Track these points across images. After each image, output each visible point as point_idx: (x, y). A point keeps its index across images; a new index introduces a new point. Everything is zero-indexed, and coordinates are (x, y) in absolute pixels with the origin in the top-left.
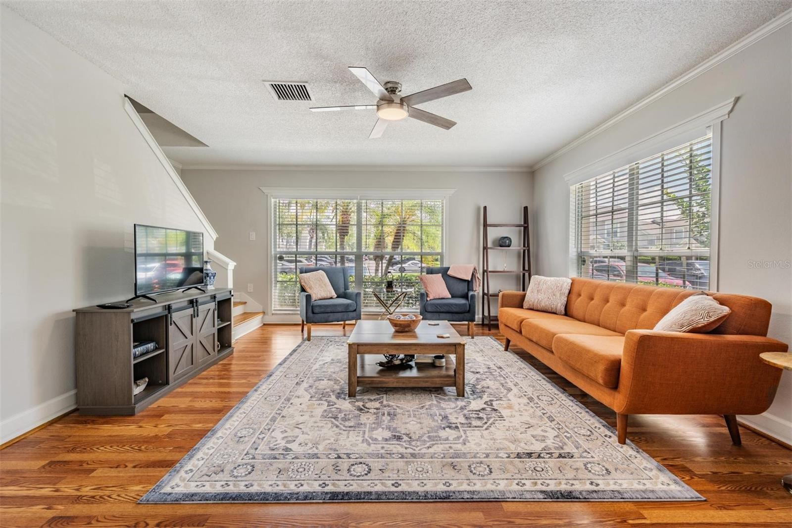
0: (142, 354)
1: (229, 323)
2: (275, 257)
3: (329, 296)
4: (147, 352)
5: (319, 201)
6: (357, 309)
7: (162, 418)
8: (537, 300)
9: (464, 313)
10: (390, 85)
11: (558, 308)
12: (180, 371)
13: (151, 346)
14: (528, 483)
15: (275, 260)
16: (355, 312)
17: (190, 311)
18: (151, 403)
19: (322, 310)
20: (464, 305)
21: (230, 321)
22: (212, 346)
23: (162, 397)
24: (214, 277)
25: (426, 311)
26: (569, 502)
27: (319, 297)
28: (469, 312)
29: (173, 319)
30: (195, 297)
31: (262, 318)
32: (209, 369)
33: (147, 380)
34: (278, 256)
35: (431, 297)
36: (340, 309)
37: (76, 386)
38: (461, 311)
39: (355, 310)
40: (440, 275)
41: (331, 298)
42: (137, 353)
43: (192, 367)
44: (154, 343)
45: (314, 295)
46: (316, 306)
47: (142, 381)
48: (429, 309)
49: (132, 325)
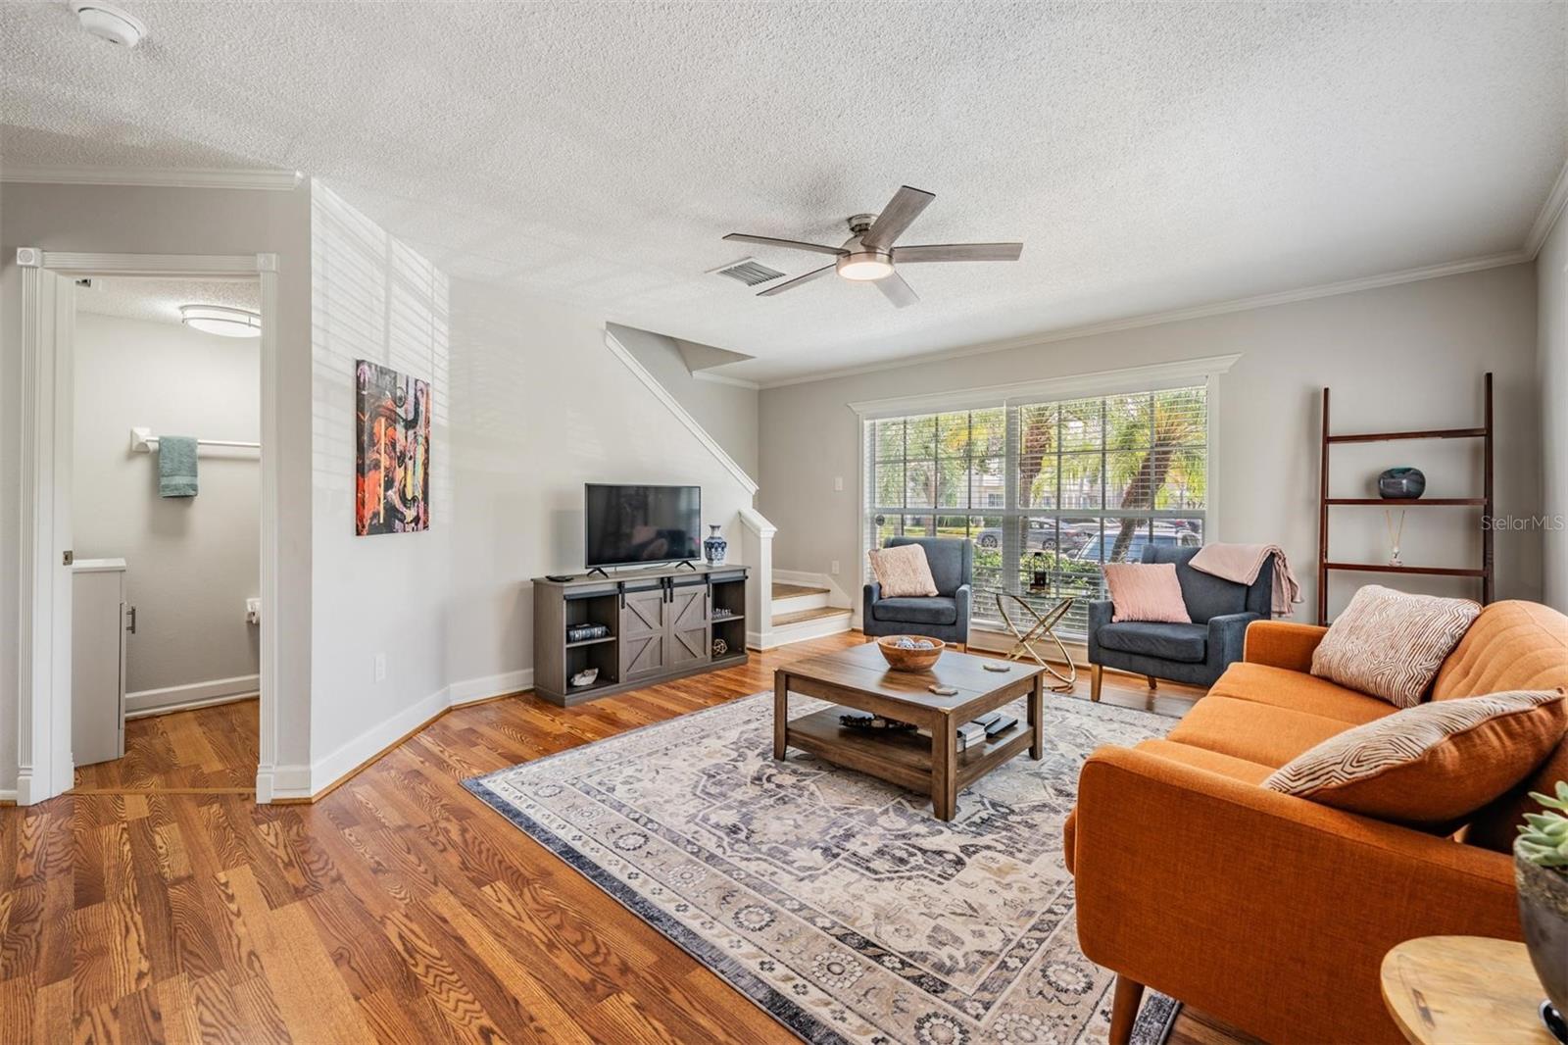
0: (584, 639)
1: (742, 617)
2: (872, 518)
3: (919, 590)
4: (592, 637)
5: (942, 416)
6: (958, 624)
7: (578, 718)
8: (1339, 655)
9: (1193, 663)
10: (855, 222)
11: (1397, 686)
12: (637, 670)
13: (598, 631)
14: (780, 970)
15: (872, 523)
16: (953, 628)
17: (660, 593)
18: (589, 700)
19: (890, 615)
20: (1191, 643)
21: (743, 613)
22: (702, 645)
23: (607, 696)
24: (723, 549)
25: (1100, 646)
26: (788, 1030)
27: (898, 591)
28: (1204, 662)
29: (626, 601)
30: (668, 575)
31: (850, 619)
32: (694, 678)
33: (596, 671)
34: (877, 516)
35: (1121, 614)
36: (921, 618)
37: (536, 665)
38: (1181, 656)
39: (954, 624)
40: (1173, 565)
41: (926, 596)
42: (577, 636)
43: (660, 669)
44: (604, 628)
45: (887, 587)
46: (879, 607)
47: (590, 672)
48: (1106, 642)
49: (565, 602)
